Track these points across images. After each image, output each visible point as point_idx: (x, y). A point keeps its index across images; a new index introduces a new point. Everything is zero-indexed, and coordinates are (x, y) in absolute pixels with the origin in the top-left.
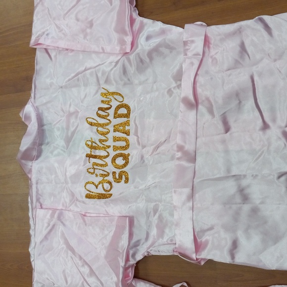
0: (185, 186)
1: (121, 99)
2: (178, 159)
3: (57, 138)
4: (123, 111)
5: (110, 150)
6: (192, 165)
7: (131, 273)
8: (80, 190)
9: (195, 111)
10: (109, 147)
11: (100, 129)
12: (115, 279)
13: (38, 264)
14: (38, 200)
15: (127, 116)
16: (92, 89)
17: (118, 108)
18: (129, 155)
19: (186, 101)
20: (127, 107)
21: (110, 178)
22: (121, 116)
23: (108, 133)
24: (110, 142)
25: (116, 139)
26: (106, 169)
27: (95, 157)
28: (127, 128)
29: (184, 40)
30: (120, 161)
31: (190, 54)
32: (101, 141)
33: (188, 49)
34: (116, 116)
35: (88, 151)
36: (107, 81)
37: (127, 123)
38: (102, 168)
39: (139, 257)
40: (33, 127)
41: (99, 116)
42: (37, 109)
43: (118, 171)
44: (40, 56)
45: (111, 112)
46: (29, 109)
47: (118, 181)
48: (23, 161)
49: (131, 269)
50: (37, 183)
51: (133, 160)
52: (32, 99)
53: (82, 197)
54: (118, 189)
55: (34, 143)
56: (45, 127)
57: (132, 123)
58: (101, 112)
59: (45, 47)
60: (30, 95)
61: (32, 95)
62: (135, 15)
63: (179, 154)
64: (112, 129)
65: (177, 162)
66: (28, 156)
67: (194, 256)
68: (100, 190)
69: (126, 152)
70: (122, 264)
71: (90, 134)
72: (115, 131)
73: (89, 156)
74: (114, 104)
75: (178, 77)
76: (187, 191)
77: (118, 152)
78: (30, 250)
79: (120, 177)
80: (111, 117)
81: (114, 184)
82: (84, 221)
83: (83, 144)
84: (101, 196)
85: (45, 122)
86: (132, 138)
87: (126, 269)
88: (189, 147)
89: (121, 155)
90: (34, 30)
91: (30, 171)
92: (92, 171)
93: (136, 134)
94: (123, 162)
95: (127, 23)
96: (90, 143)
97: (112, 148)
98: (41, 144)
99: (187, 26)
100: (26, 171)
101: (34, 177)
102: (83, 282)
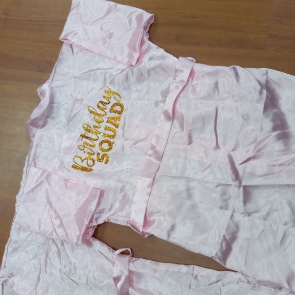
0: (148, 176)
1: (119, 99)
2: (149, 155)
3: (61, 115)
4: (118, 108)
5: (100, 136)
6: (158, 162)
7: (91, 232)
8: (69, 161)
9: (170, 123)
10: (100, 133)
11: (97, 117)
12: (78, 233)
13: (21, 209)
14: (34, 160)
15: (120, 113)
16: (98, 85)
17: (115, 105)
18: (113, 143)
19: (166, 113)
20: (122, 106)
21: (95, 157)
22: (115, 112)
23: (102, 122)
24: (102, 130)
25: (106, 128)
26: (93, 149)
27: (87, 138)
28: (118, 122)
29: (176, 68)
30: (105, 146)
31: (178, 79)
32: (95, 127)
33: (177, 76)
34: (112, 111)
35: (83, 132)
36: (112, 82)
37: (119, 119)
38: (91, 148)
39: (101, 221)
40: (45, 102)
41: (99, 107)
42: (52, 89)
43: (102, 153)
44: (65, 48)
45: (109, 107)
46: (46, 87)
47: (100, 161)
48: (31, 127)
49: (93, 230)
50: (37, 147)
51: (115, 148)
52: (50, 81)
53: (69, 166)
54: (98, 166)
55: (43, 115)
56: (55, 105)
57: (122, 119)
58: (101, 105)
59: (70, 43)
60: (49, 77)
61: (51, 77)
62: (146, 38)
63: (151, 152)
64: (106, 120)
65: (148, 158)
66: (35, 123)
67: (141, 229)
68: (84, 164)
69: (112, 140)
70: (86, 222)
71: (88, 119)
72: (108, 122)
73: (83, 136)
74: (113, 101)
75: (165, 94)
76: (150, 180)
77: (106, 138)
78: (17, 197)
79: (103, 158)
80: (107, 111)
81: (96, 162)
82: (66, 185)
83: (80, 125)
84: (84, 169)
85: (55, 100)
86: (119, 131)
87: (88, 228)
88: (160, 149)
89: (108, 142)
90: (66, 27)
91: (34, 136)
92: (82, 148)
93: (123, 128)
94: (108, 147)
95: (138, 43)
96: (86, 126)
97: (102, 134)
98: (48, 117)
99: (180, 58)
100: (31, 135)
101: (35, 141)
102: (52, 231)
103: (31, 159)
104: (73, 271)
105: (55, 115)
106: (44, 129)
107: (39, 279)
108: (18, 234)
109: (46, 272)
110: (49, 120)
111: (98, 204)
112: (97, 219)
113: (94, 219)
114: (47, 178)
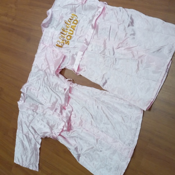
0: (82, 51)
1: (76, 18)
2: (84, 43)
3: (54, 23)
4: (75, 22)
5: (67, 33)
6: (87, 46)
7: (59, 71)
8: (55, 41)
9: (94, 30)
11: (67, 25)
12: (54, 70)
13: (36, 59)
14: (43, 41)
15: (76, 24)
17: (75, 20)
18: (72, 37)
19: (92, 25)
20: (77, 21)
21: (64, 42)
23: (69, 27)
25: (70, 30)
27: (63, 34)
28: (75, 28)
29: (98, 6)
30: (69, 38)
31: (99, 11)
32: (66, 29)
33: (98, 9)
35: (62, 31)
36: (75, 11)
37: (75, 26)
40: (49, 17)
41: (69, 21)
42: (52, 12)
43: (67, 40)
45: (72, 21)
46: (50, 11)
48: (42, 27)
50: (44, 35)
51: (73, 39)
53: (55, 45)
54: (65, 45)
55: (47, 22)
56: (52, 19)
58: (69, 20)
61: (53, 7)
63: (85, 42)
64: (70, 27)
65: (83, 44)
66: (44, 25)
67: (76, 72)
68: (60, 45)
69: (71, 35)
70: (57, 67)
71: (64, 26)
73: (61, 33)
74: (74, 19)
75: (93, 17)
76: (82, 53)
77: (69, 35)
78: (35, 55)
80: (71, 23)
81: (65, 44)
82: (53, 52)
83: (61, 27)
84: (60, 46)
85: (53, 17)
86: (75, 32)
87: (58, 70)
88: (88, 40)
89: (70, 36)
91: (44, 31)
92: (60, 37)
94: (70, 38)
96: (63, 29)
98: (49, 24)
99: (101, 2)
100: (42, 30)
101: (44, 33)
102: (46, 69)
103: (42, 40)
104: (51, 85)
105: (52, 23)
106: (48, 28)
108: (35, 70)
110: (50, 25)
111: (63, 61)
112: (62, 67)
113: (61, 66)
114: (46, 49)
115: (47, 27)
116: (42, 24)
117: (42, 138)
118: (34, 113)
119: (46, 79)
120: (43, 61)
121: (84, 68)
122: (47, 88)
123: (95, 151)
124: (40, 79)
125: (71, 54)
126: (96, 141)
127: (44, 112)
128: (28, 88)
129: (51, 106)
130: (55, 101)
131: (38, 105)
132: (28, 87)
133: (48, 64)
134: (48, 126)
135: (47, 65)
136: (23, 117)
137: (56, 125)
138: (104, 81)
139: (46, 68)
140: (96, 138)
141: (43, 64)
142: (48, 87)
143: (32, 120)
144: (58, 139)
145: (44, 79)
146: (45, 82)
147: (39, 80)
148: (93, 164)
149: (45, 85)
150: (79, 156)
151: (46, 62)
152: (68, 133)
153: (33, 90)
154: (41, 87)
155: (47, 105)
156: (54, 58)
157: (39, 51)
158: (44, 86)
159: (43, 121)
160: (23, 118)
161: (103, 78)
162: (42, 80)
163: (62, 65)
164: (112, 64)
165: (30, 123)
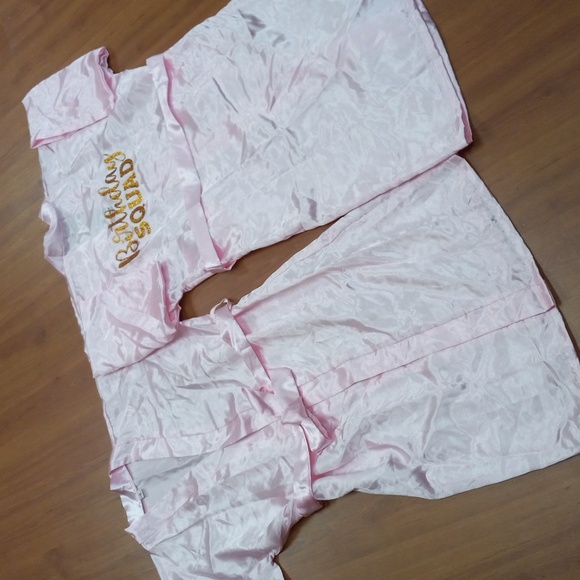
1: (123, 157)
4: (127, 166)
5: (127, 210)
7: (177, 315)
8: (113, 264)
10: (124, 207)
11: (113, 194)
14: (78, 294)
15: (131, 169)
16: (94, 162)
17: (122, 166)
18: (143, 206)
20: (129, 161)
21: (134, 237)
22: (126, 172)
23: (120, 194)
27: (116, 223)
28: (135, 180)
30: (137, 215)
32: (116, 206)
35: (109, 221)
36: (106, 146)
37: (133, 176)
39: (179, 297)
41: (109, 182)
42: (53, 205)
43: (138, 225)
44: (42, 153)
45: (117, 173)
46: (46, 210)
48: (50, 258)
49: (176, 312)
50: (72, 277)
51: (148, 210)
52: (46, 198)
53: (116, 269)
56: (66, 221)
57: (137, 175)
58: (109, 179)
59: (45, 142)
62: (110, 74)
64: (122, 189)
66: (55, 251)
68: (130, 253)
69: (140, 204)
71: (108, 204)
73: (112, 225)
74: (118, 165)
77: (134, 208)
80: (118, 178)
81: (139, 240)
84: (132, 258)
85: (64, 215)
86: (141, 188)
87: (169, 315)
89: (138, 209)
90: (31, 133)
91: (63, 268)
92: (117, 238)
93: (143, 182)
94: (141, 214)
95: (104, 82)
96: (108, 214)
98: (66, 237)
99: (148, 61)
101: (67, 272)
102: (137, 350)
103: (74, 294)
104: (184, 375)
105: (71, 232)
106: (69, 253)
107: (159, 420)
108: (109, 389)
109: (162, 406)
110: (69, 240)
111: (166, 280)
112: (173, 296)
113: (171, 299)
114: (101, 301)
115: (66, 249)
116: (46, 252)
117: (275, 560)
118: (196, 512)
119: (157, 378)
120: (115, 338)
121: (233, 235)
122: (181, 397)
123: (447, 405)
124: (142, 400)
125: (174, 244)
126: (426, 381)
127: (223, 472)
128: (126, 459)
129: (227, 434)
130: (228, 408)
131: (191, 474)
132: (125, 456)
133: (134, 330)
134: (266, 501)
135: (133, 334)
136: (173, 562)
137: (283, 464)
138: (306, 206)
139: (135, 346)
140: (416, 368)
141: (120, 345)
142: (180, 391)
143: (207, 540)
144: (322, 496)
145: (153, 387)
146: (161, 390)
147: (143, 405)
148: (481, 451)
149: (168, 397)
150: (420, 475)
151: (126, 332)
152: (334, 443)
153: (146, 448)
154: (161, 416)
155: (214, 442)
156: (137, 301)
157: (85, 325)
158: (165, 403)
159: (240, 504)
160: (176, 564)
161: (297, 203)
162: (149, 393)
163: (170, 293)
164: (292, 151)
165: (207, 556)
